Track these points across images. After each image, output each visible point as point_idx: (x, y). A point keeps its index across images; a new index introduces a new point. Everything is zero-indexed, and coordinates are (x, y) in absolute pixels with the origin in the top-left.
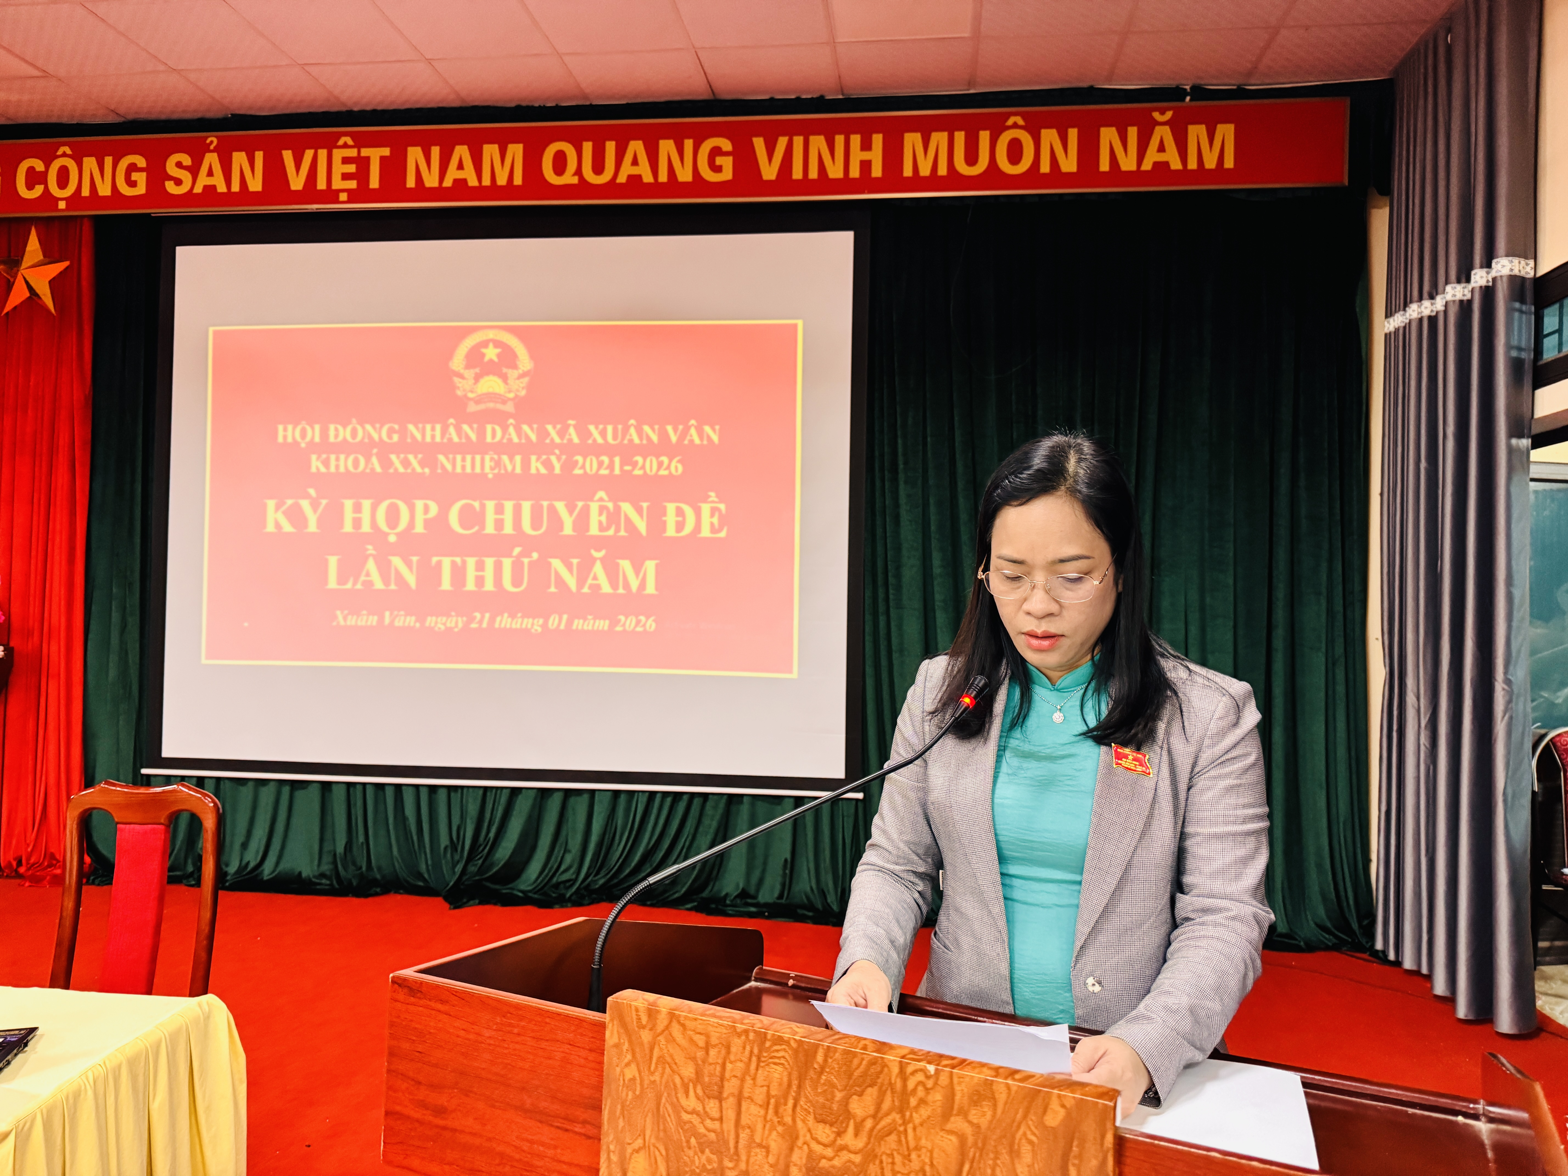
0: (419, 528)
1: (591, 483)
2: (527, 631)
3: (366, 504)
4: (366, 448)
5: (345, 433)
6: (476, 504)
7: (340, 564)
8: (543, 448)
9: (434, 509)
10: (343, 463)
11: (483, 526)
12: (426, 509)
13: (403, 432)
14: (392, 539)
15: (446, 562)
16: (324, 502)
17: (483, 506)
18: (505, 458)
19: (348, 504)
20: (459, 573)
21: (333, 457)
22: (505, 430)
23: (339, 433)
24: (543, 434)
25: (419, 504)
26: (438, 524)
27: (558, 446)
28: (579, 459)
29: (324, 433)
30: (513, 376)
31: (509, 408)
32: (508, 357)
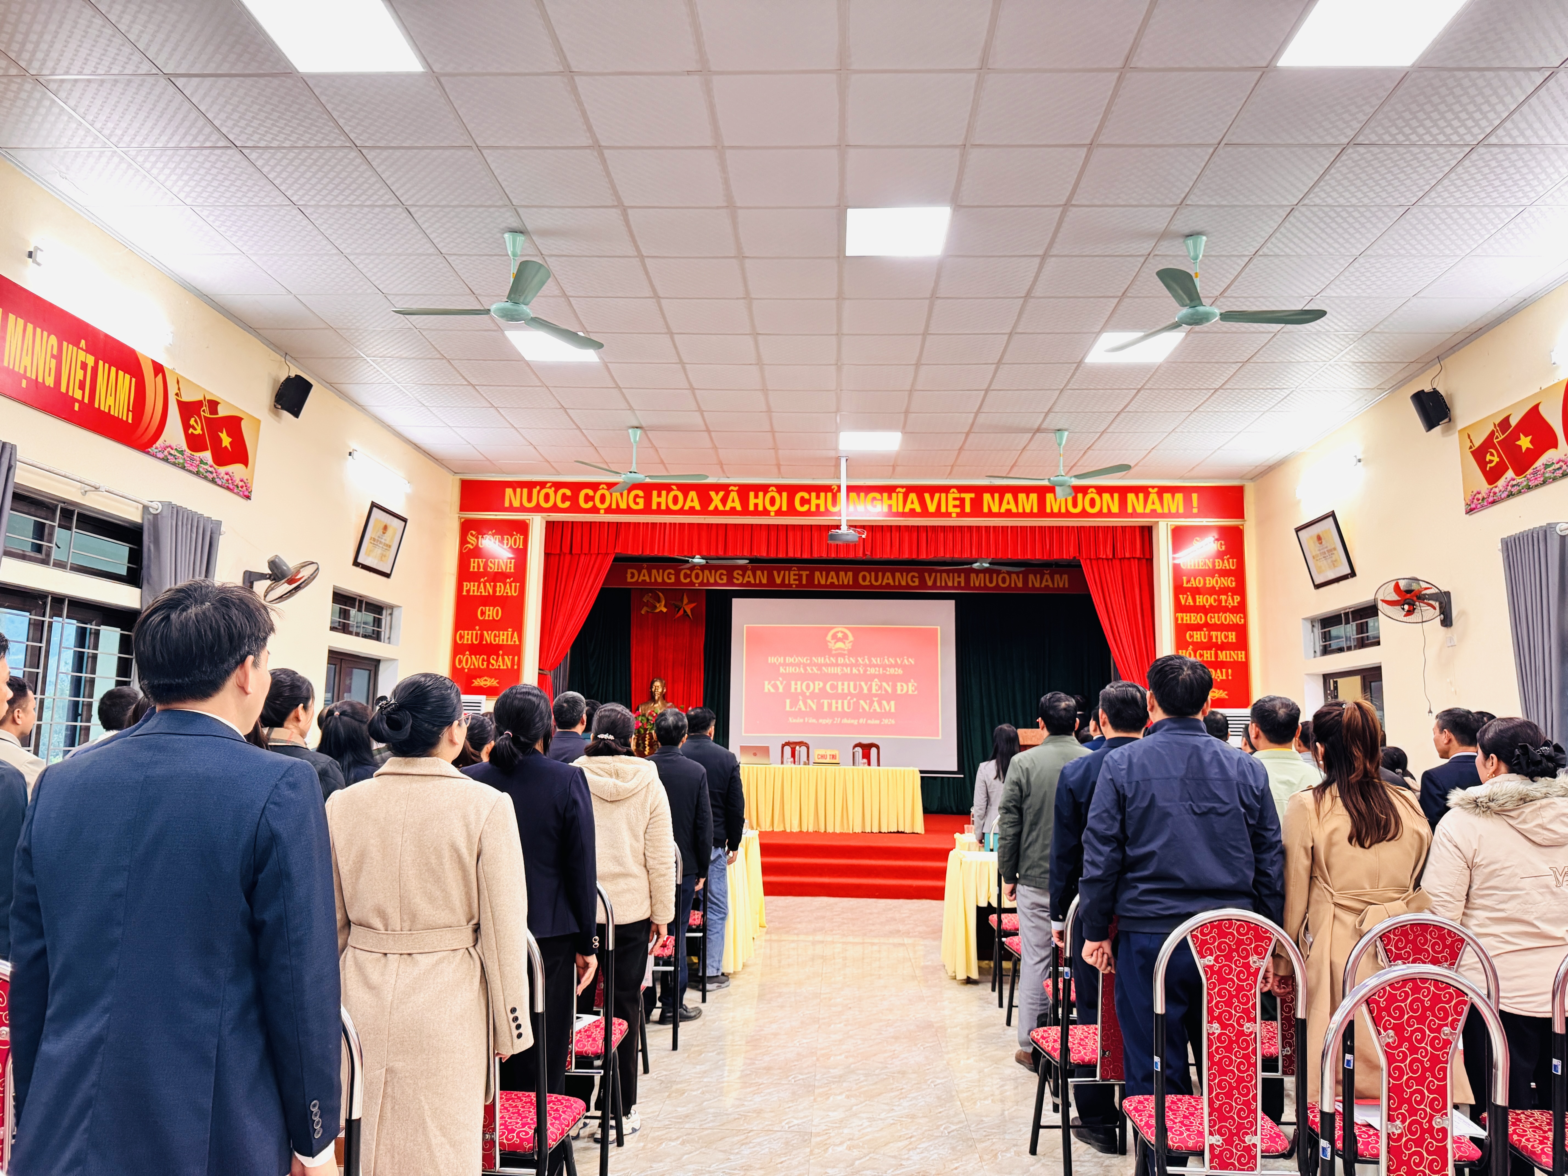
1: (872, 677)
3: (799, 683)
4: (798, 665)
5: (792, 660)
6: (835, 683)
7: (791, 702)
8: (857, 665)
9: (821, 684)
10: (791, 670)
11: (838, 690)
12: (819, 685)
13: (811, 660)
14: (808, 694)
15: (826, 702)
16: (785, 682)
17: (837, 684)
18: (845, 668)
19: (793, 683)
20: (830, 705)
21: (787, 668)
22: (844, 659)
23: (789, 660)
24: (857, 661)
25: (817, 683)
26: (823, 690)
27: (862, 665)
28: (869, 669)
29: (785, 660)
30: (847, 642)
31: (846, 652)
32: (845, 636)
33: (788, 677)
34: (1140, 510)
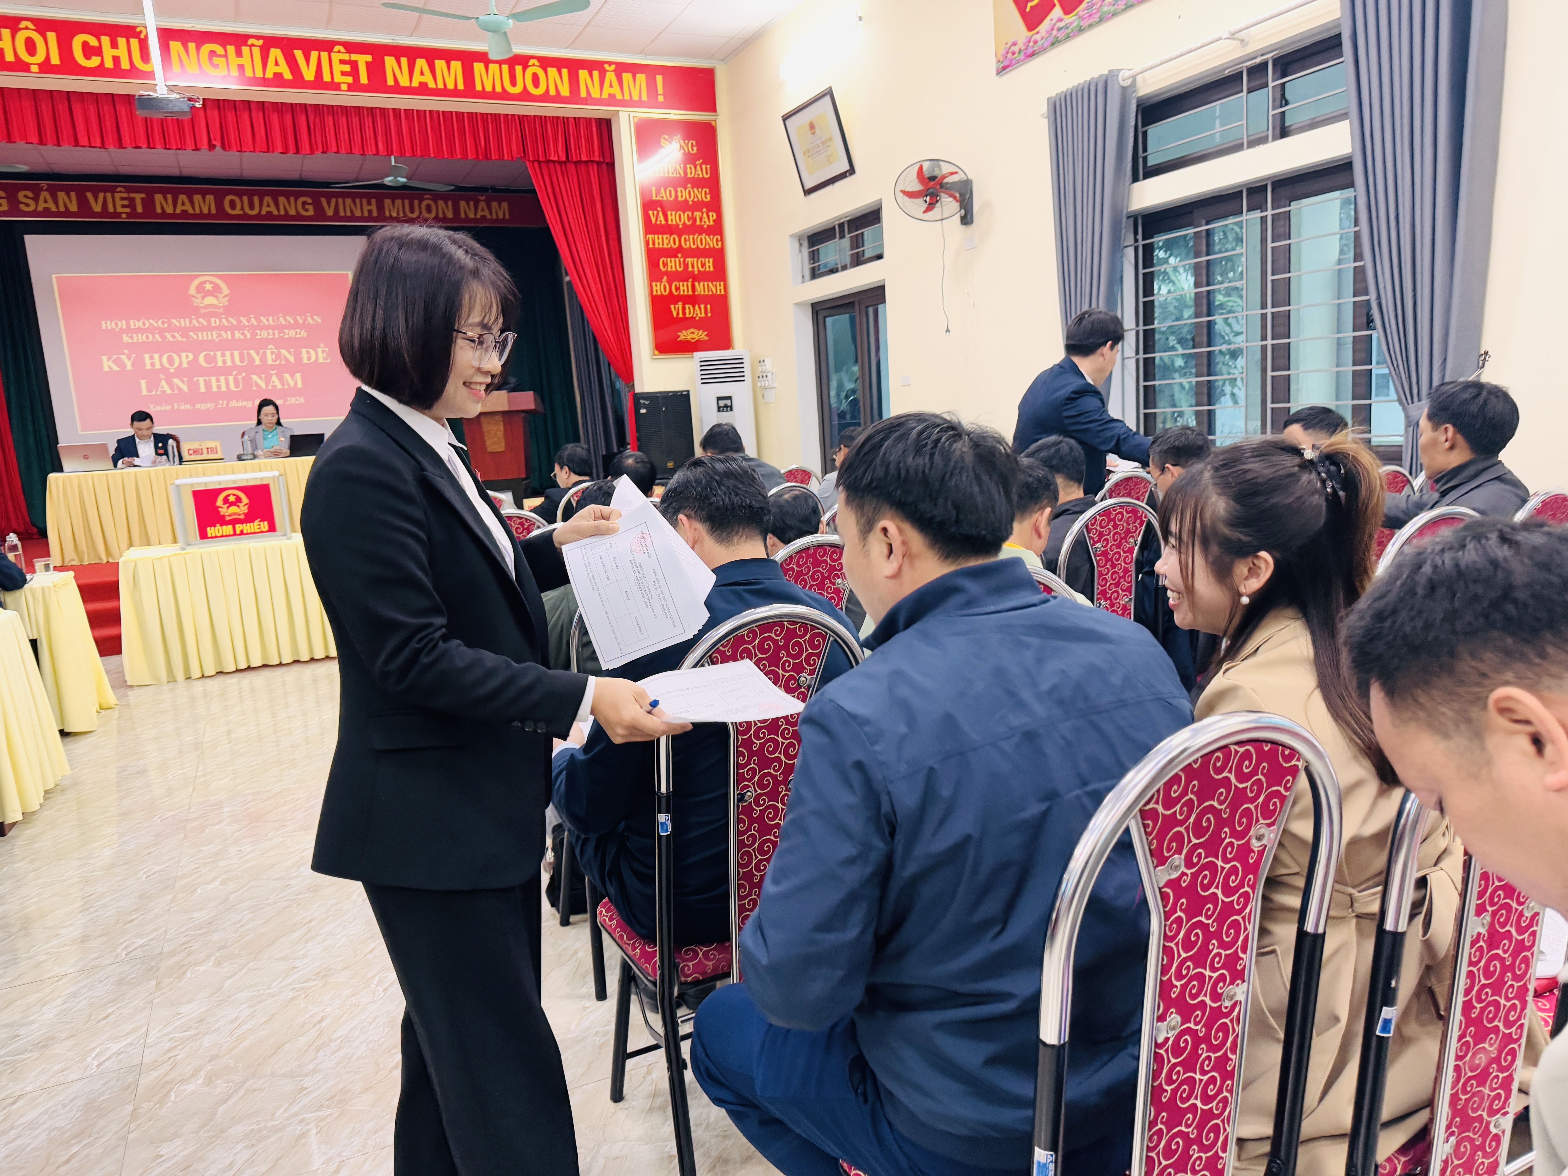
0: (185, 365)
1: (264, 343)
2: (245, 407)
3: (156, 356)
4: (151, 330)
5: (139, 324)
6: (212, 353)
7: (148, 383)
8: (240, 327)
9: (191, 357)
10: (141, 338)
11: (216, 363)
12: (187, 357)
13: (170, 323)
14: (172, 371)
15: (201, 380)
16: (134, 356)
17: (215, 354)
18: (223, 333)
19: (147, 356)
20: (208, 385)
21: (135, 335)
22: (220, 321)
23: (135, 324)
24: (239, 322)
25: (184, 355)
26: (194, 363)
27: (248, 326)
28: (258, 332)
29: (128, 324)
30: (221, 296)
31: (221, 310)
32: (217, 289)
33: (138, 348)
34: (595, 94)
